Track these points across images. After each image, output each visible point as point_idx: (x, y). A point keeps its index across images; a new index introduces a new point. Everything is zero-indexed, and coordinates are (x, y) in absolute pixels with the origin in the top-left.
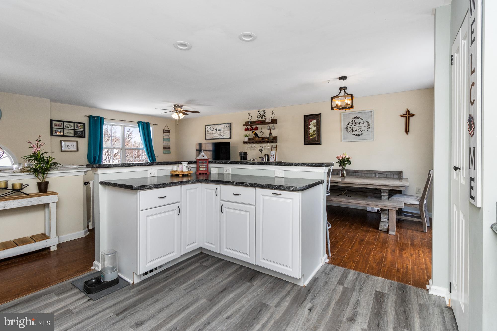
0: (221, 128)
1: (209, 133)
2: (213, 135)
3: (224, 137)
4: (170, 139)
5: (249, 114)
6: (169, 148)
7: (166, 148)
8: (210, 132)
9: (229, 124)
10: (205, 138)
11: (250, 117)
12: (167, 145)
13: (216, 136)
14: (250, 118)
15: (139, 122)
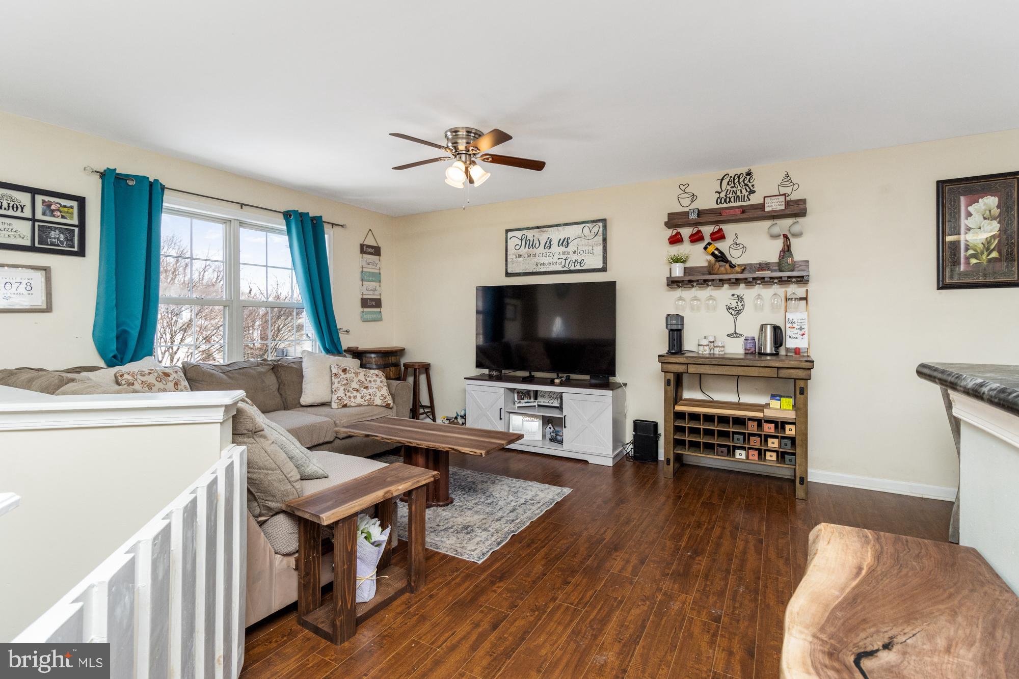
0: (568, 238)
1: (520, 256)
2: (534, 260)
3: (578, 267)
4: (380, 273)
5: (683, 188)
6: (377, 303)
7: (370, 303)
8: (523, 251)
9: (601, 224)
10: (506, 270)
11: (686, 195)
12: (371, 293)
13: (549, 264)
14: (686, 202)
15: (287, 212)
